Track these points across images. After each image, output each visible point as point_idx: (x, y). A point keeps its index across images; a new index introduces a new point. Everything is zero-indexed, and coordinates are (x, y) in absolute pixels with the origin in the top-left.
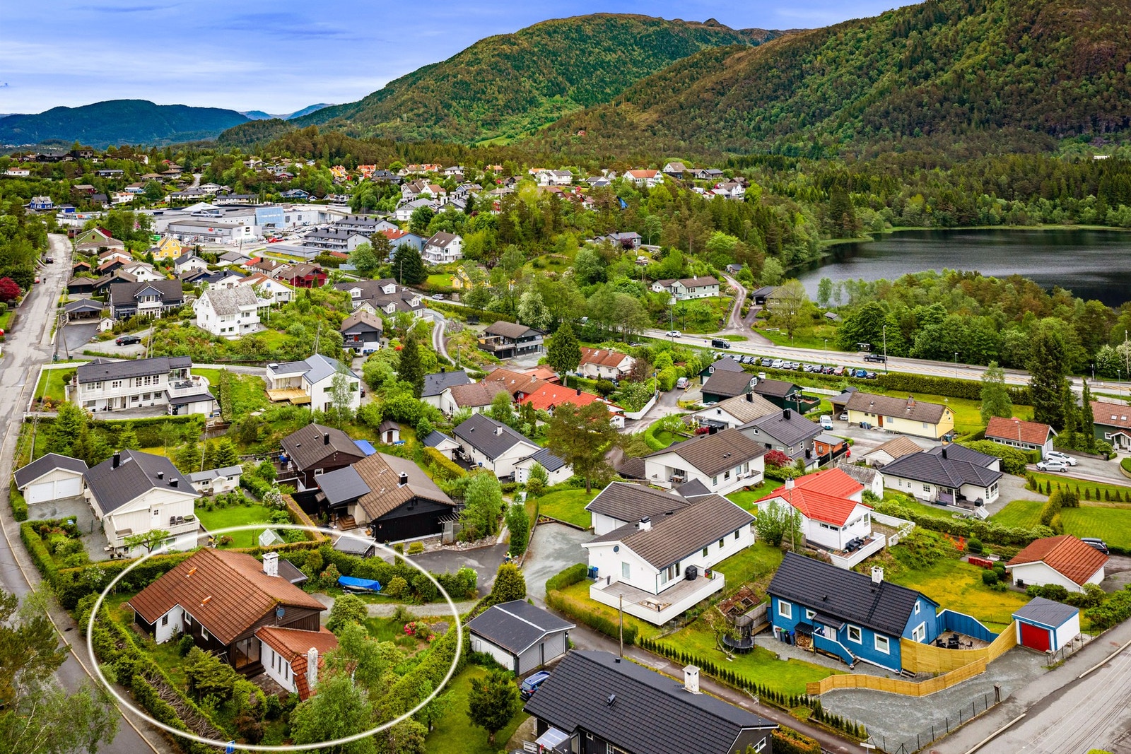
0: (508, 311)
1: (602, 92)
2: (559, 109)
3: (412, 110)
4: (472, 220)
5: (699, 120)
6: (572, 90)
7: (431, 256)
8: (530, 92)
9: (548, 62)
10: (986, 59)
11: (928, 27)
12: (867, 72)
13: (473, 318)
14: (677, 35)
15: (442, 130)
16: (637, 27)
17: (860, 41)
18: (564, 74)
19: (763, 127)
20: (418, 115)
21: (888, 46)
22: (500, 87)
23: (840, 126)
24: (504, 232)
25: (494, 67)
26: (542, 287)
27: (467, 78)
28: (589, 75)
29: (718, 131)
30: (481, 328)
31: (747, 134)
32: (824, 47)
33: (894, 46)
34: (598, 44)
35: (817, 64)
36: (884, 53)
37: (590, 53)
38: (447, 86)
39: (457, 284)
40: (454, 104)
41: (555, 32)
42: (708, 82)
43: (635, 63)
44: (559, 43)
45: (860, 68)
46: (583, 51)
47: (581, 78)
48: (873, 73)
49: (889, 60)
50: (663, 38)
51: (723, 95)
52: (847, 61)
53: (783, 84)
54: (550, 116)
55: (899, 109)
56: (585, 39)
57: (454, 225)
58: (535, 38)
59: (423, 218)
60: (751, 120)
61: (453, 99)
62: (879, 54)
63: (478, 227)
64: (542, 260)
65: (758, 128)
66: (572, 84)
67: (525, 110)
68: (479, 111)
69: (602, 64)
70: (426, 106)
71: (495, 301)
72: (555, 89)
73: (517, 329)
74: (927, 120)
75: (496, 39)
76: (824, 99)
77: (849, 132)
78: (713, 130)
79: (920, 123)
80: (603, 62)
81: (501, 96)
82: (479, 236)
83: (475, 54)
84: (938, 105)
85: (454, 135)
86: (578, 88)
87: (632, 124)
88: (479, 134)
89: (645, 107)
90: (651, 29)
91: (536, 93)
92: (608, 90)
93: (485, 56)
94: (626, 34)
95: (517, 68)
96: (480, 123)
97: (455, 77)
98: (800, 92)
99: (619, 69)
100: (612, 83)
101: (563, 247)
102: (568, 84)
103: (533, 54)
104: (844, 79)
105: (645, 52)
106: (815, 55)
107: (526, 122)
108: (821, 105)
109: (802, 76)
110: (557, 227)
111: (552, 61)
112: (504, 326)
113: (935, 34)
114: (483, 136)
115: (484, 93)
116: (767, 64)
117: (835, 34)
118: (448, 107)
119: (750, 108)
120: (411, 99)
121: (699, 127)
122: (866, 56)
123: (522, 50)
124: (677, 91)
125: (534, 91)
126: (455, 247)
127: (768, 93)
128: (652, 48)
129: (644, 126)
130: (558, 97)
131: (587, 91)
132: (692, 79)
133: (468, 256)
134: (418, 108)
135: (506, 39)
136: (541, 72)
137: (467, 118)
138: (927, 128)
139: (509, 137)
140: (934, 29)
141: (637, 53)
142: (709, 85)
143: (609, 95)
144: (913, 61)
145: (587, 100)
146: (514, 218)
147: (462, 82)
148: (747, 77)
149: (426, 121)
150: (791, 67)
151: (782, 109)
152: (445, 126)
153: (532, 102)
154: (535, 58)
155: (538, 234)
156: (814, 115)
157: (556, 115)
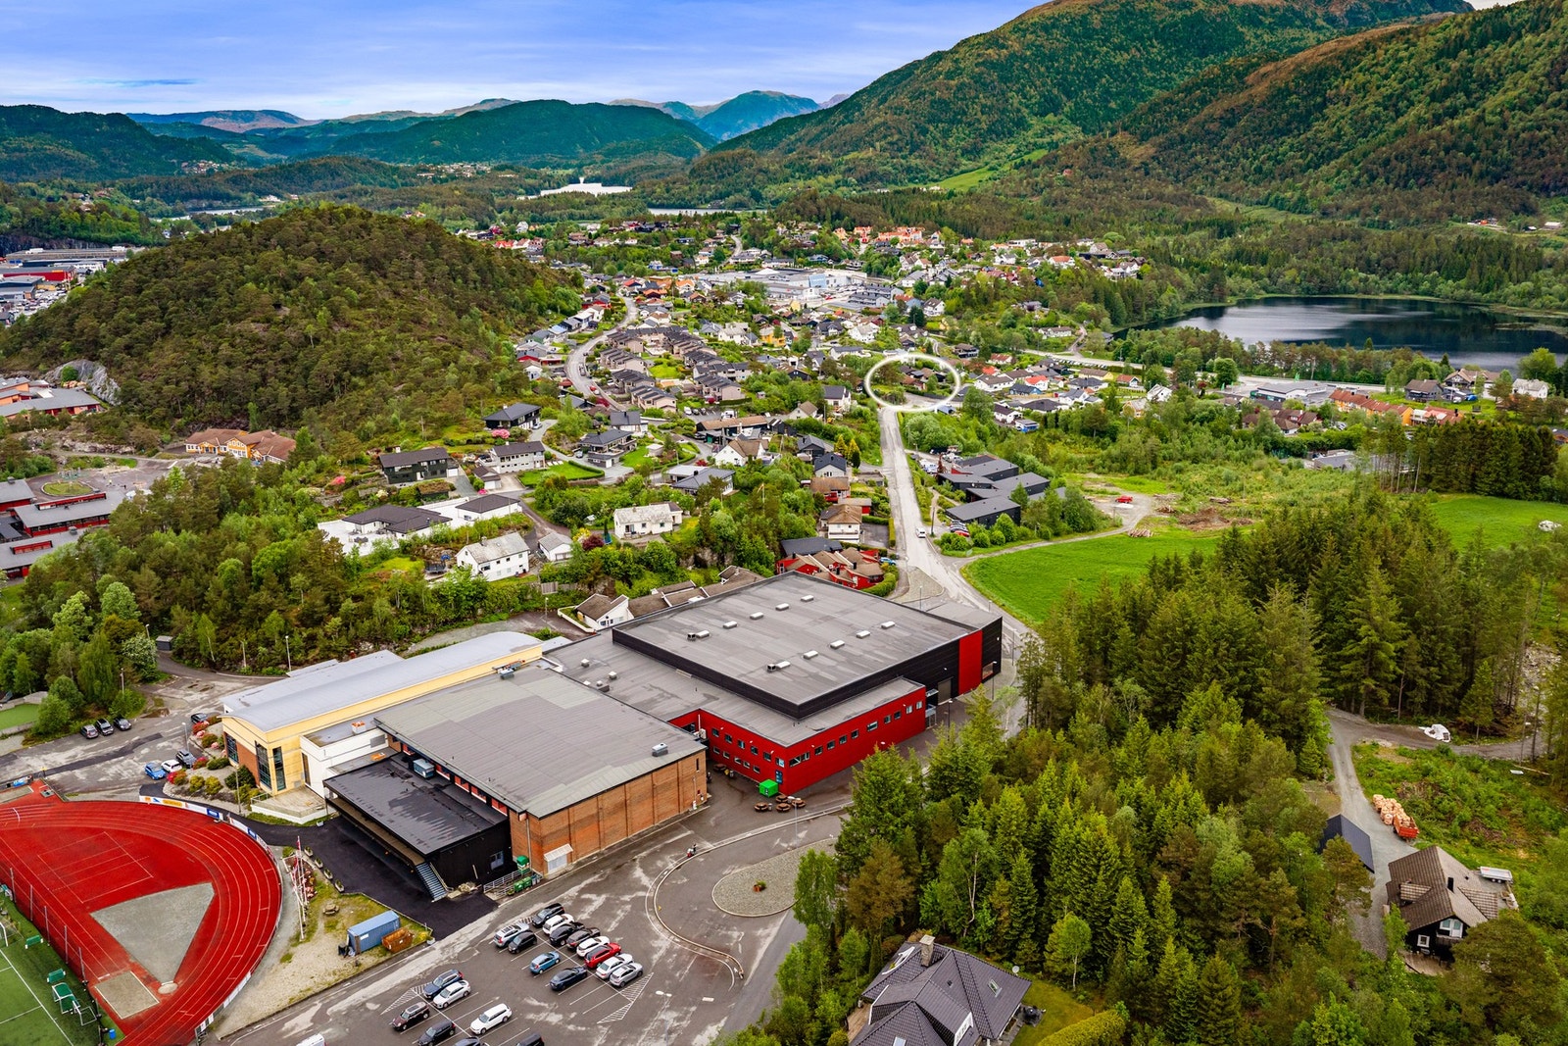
0: (966, 340)
1: (1106, 107)
2: (1051, 132)
3: (885, 137)
4: (950, 292)
5: (1199, 157)
6: (1068, 106)
7: (928, 311)
8: (1019, 110)
9: (1042, 69)
10: (1519, 97)
11: (1482, 44)
12: (1394, 105)
13: (950, 343)
14: (1214, 21)
15: (918, 161)
16: (1161, 12)
17: (1400, 60)
18: (1060, 85)
19: (1265, 168)
20: (891, 143)
21: (1430, 69)
22: (984, 106)
23: (1338, 173)
24: (967, 300)
25: (977, 79)
26: (981, 329)
27: (946, 96)
28: (1092, 84)
29: (1216, 172)
30: (953, 347)
31: (1245, 177)
32: (1357, 68)
33: (1438, 68)
34: (1106, 40)
35: (1343, 90)
36: (1423, 78)
37: (1095, 54)
38: (923, 106)
39: (942, 327)
40: (932, 128)
41: (1054, 26)
42: (1217, 108)
43: (1152, 65)
44: (1057, 41)
45: (1391, 96)
46: (1087, 52)
47: (1081, 89)
48: (1402, 104)
49: (1426, 87)
50: (1193, 27)
51: (1231, 125)
52: (1378, 88)
53: (1299, 115)
54: (1040, 141)
55: (1400, 158)
56: (1089, 34)
57: (939, 295)
58: (1029, 36)
59: (921, 288)
60: (1255, 158)
61: (929, 122)
62: (1417, 79)
63: (953, 297)
64: (986, 315)
65: (1259, 170)
66: (1069, 98)
67: (1011, 133)
68: (959, 138)
69: (1110, 69)
70: (900, 132)
71: (960, 335)
72: (1050, 106)
73: (968, 346)
74: (1426, 170)
75: (981, 40)
76: (1338, 137)
77: (1343, 181)
78: (1212, 170)
79: (1417, 174)
80: (1111, 65)
81: (984, 117)
82: (954, 302)
83: (956, 61)
84: (1442, 153)
85: (931, 167)
86: (1076, 104)
87: (1124, 161)
88: (958, 166)
89: (1144, 138)
90: (1179, 14)
91: (1025, 111)
92: (1113, 105)
93: (968, 64)
94: (1144, 24)
95: (1003, 79)
96: (959, 152)
97: (932, 94)
98: (1317, 125)
99: (1129, 75)
100: (1118, 94)
101: (997, 309)
102: (1065, 99)
103: (1024, 59)
104: (1368, 112)
105: (1167, 48)
106: (1344, 79)
107: (1011, 149)
108: (1333, 144)
109: (1324, 105)
110: (996, 297)
111: (1047, 68)
112: (963, 345)
113: (1488, 55)
114: (963, 168)
115: (965, 113)
116: (1287, 88)
117: (1374, 51)
118: (925, 132)
119: (1257, 144)
120: (884, 123)
121: (1197, 166)
122: (1401, 82)
123: (1013, 55)
124: (1183, 118)
125: (1024, 109)
126: (941, 307)
127: (1280, 125)
128: (1176, 41)
129: (1137, 163)
130: (1050, 117)
131: (1087, 106)
132: (1204, 102)
133: (947, 313)
134: (892, 135)
135: (993, 39)
136: (1033, 85)
137: (945, 146)
138: (1423, 180)
139: (992, 169)
140: (1489, 48)
141: (1156, 50)
142: (1218, 113)
143: (1114, 111)
144: (1447, 92)
145: (1085, 118)
146: (973, 293)
147: (941, 101)
148: (1262, 105)
149: (900, 150)
150: (1314, 93)
151: (1292, 147)
152: (920, 157)
153: (1021, 124)
154: (1026, 66)
155: (986, 301)
156: (1322, 157)
157: (1047, 139)
